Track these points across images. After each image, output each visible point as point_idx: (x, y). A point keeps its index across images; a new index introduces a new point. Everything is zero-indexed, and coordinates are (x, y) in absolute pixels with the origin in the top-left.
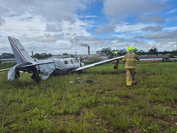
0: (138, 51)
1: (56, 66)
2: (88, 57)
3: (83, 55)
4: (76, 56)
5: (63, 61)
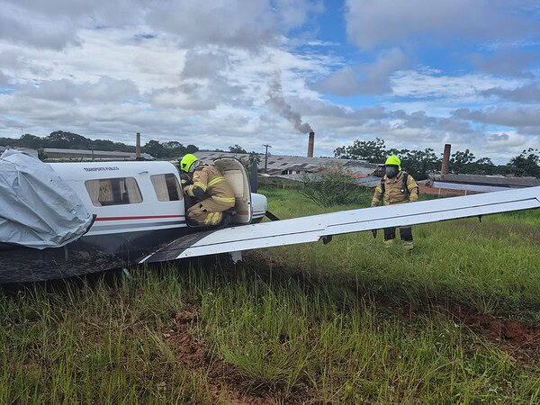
0: (474, 161)
2: (305, 165)
3: (292, 158)
4: (266, 158)
5: (87, 183)
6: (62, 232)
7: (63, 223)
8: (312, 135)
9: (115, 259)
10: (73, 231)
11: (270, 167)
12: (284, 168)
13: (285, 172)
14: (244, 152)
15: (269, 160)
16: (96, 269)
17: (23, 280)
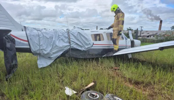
1: (72, 43)
2: (157, 33)
3: (151, 31)
4: (141, 32)
5: (91, 35)
6: (87, 47)
7: (87, 44)
8: (161, 22)
9: (97, 55)
10: (89, 46)
11: (142, 35)
12: (148, 35)
13: (148, 37)
14: (132, 30)
15: (142, 32)
16: (93, 57)
17: (79, 57)
